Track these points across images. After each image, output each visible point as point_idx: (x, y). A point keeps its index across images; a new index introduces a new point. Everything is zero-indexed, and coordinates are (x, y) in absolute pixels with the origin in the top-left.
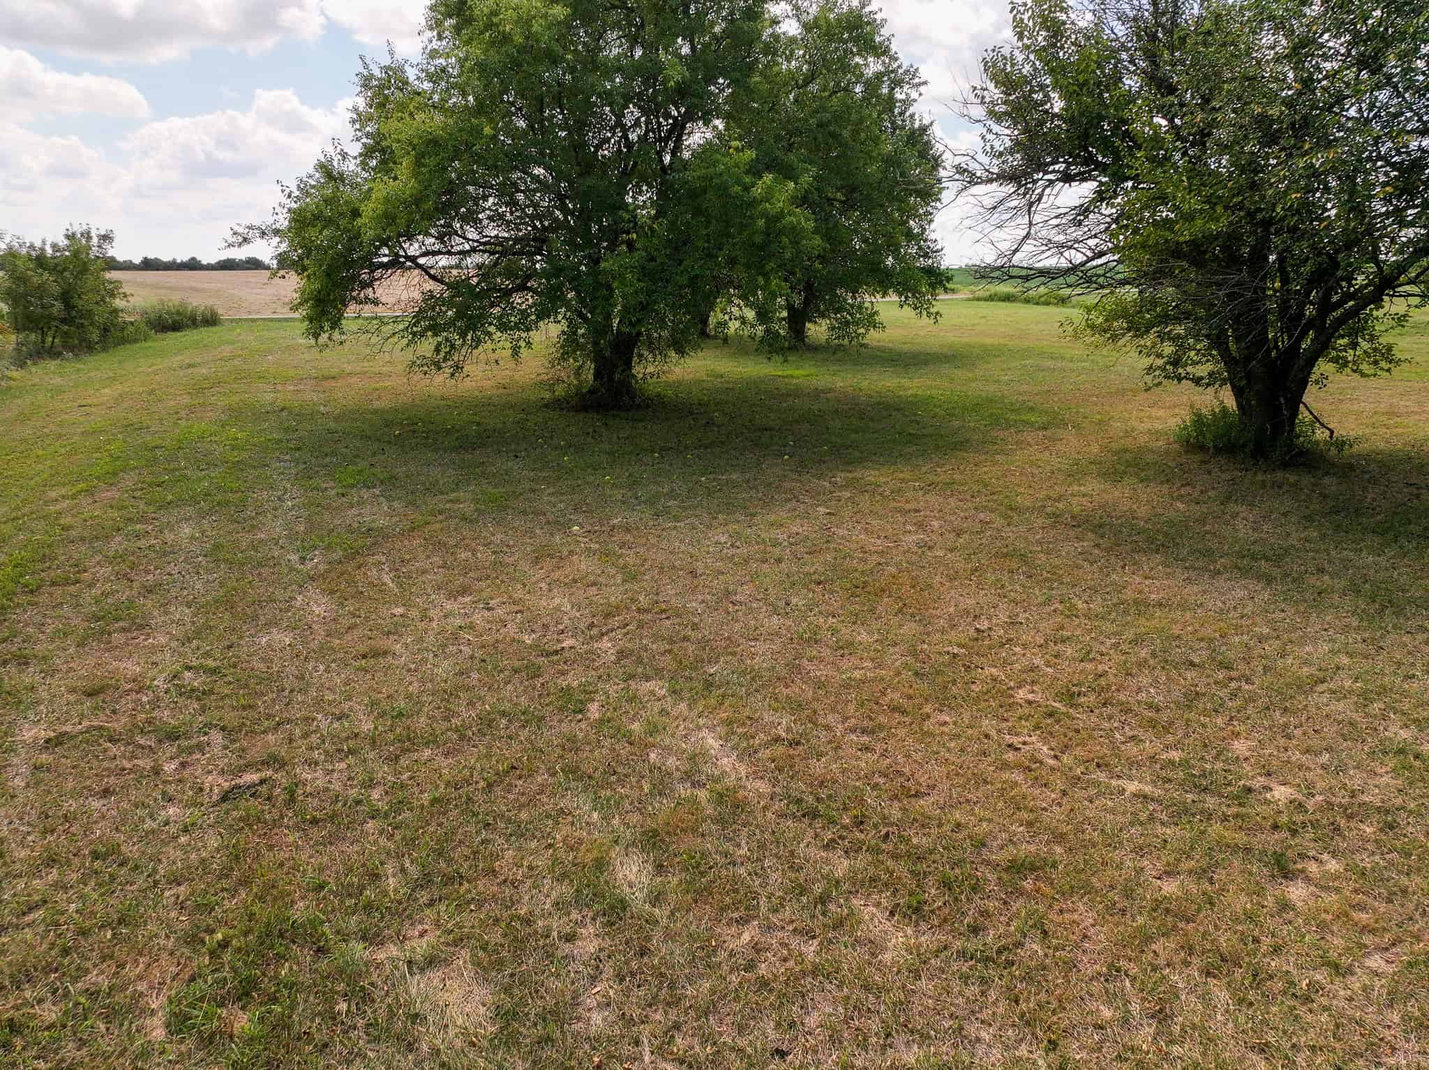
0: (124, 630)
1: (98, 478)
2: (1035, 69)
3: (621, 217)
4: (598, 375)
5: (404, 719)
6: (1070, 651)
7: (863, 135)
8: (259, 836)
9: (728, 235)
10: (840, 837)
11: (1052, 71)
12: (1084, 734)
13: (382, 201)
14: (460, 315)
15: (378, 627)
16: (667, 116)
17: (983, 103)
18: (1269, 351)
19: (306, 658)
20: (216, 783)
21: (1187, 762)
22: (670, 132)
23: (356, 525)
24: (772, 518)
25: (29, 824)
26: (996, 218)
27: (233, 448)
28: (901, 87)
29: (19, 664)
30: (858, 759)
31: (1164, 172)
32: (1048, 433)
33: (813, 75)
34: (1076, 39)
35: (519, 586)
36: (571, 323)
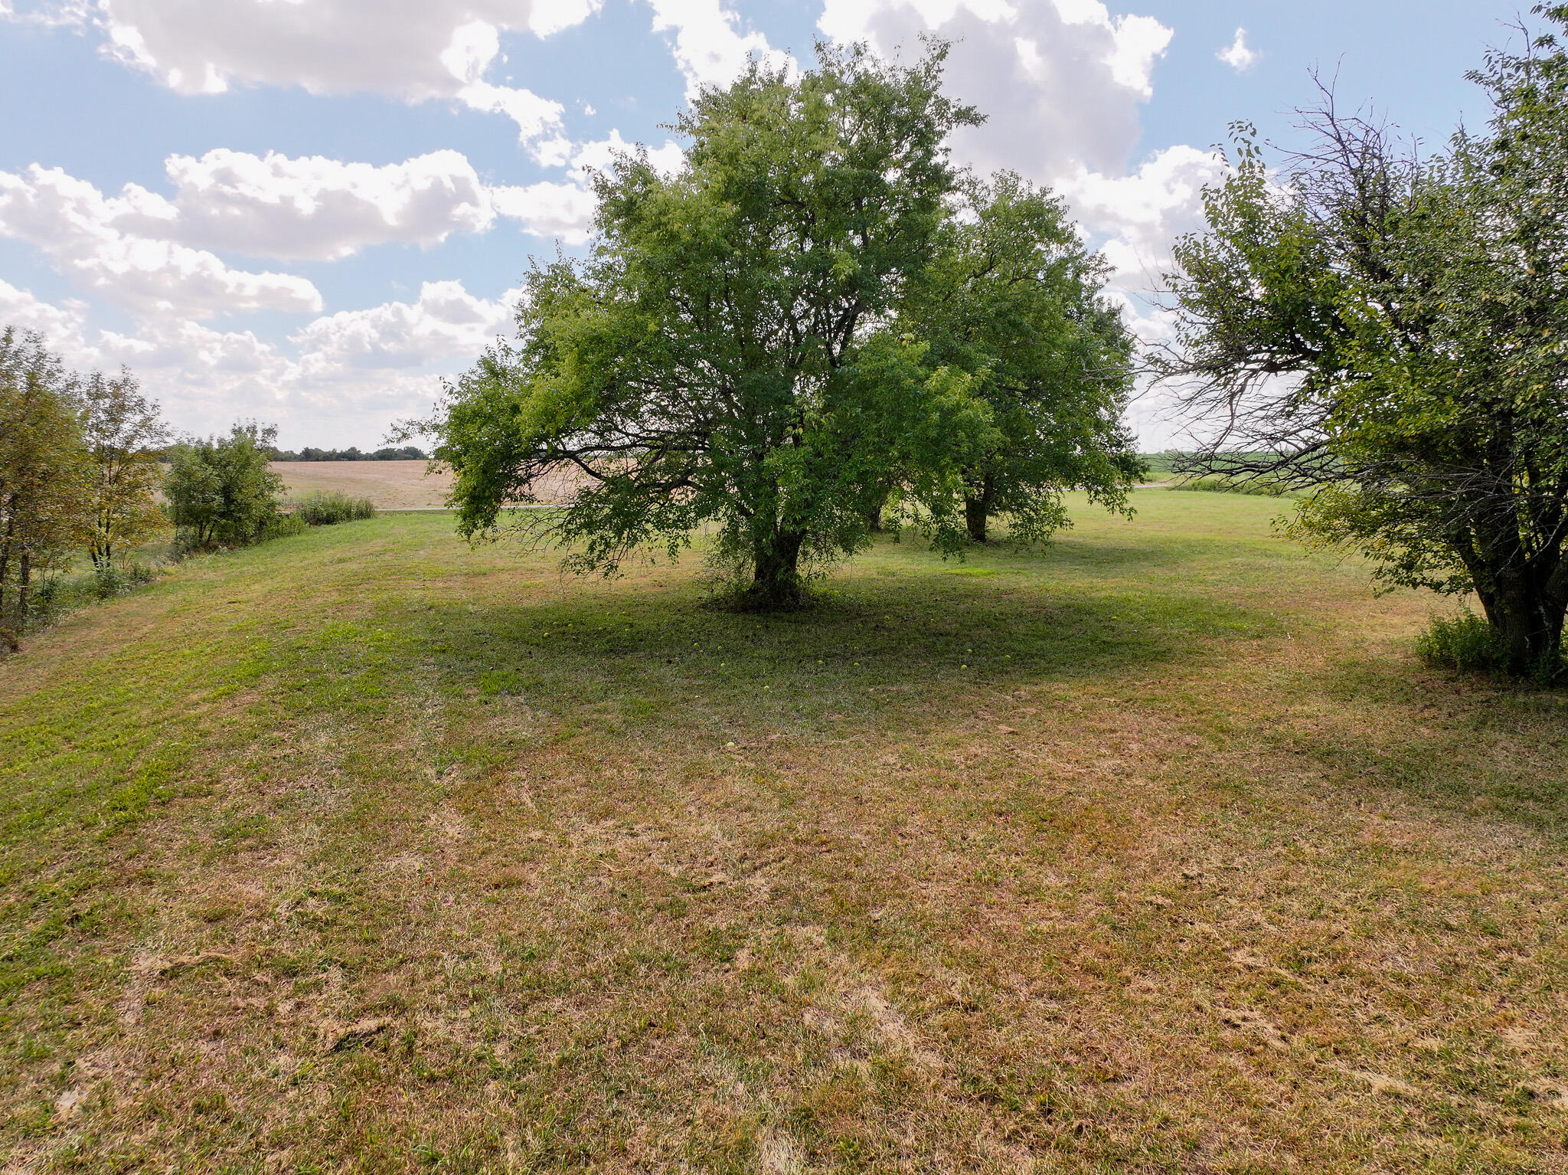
0: (251, 849)
1: (240, 681)
2: (1232, 255)
3: (787, 412)
4: (759, 574)
5: (535, 962)
6: (1296, 905)
7: (1046, 322)
8: (372, 1094)
9: (901, 429)
10: (1024, 1129)
11: (1250, 258)
12: (1317, 1011)
13: (542, 398)
14: (617, 512)
15: (513, 852)
16: (837, 308)
17: (1175, 290)
18: (1521, 554)
19: (436, 886)
20: (331, 1028)
21: (1449, 1054)
22: (839, 325)
23: (497, 736)
24: (947, 736)
25: (135, 1068)
26: (1194, 410)
27: (378, 649)
28: (1087, 273)
29: (144, 884)
30: (1046, 1030)
31: (1382, 361)
32: (1263, 643)
33: (991, 263)
34: (1276, 224)
35: (667, 810)
36: (733, 520)
